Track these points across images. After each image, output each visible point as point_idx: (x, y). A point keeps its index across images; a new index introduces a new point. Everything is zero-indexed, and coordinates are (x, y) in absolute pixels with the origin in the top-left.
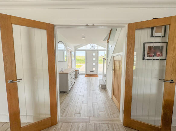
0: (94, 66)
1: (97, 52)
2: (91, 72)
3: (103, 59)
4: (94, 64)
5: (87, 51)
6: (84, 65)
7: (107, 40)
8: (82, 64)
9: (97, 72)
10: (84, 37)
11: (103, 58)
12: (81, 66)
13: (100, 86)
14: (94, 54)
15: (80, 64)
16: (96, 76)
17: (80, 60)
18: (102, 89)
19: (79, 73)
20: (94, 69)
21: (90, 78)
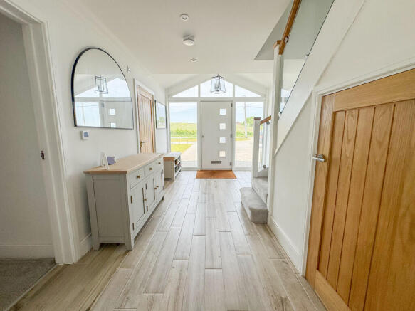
0: (222, 147)
1: (231, 103)
2: (213, 162)
3: (253, 122)
4: (222, 140)
5: (202, 102)
6: (194, 146)
7: (279, 42)
8: (190, 143)
9: (231, 164)
10: (188, 37)
11: (255, 119)
12: (187, 147)
13: (249, 212)
14: (223, 112)
15: (185, 143)
16: (226, 173)
17: (187, 132)
18: (257, 223)
19: (178, 167)
20: (222, 154)
21: (212, 181)
